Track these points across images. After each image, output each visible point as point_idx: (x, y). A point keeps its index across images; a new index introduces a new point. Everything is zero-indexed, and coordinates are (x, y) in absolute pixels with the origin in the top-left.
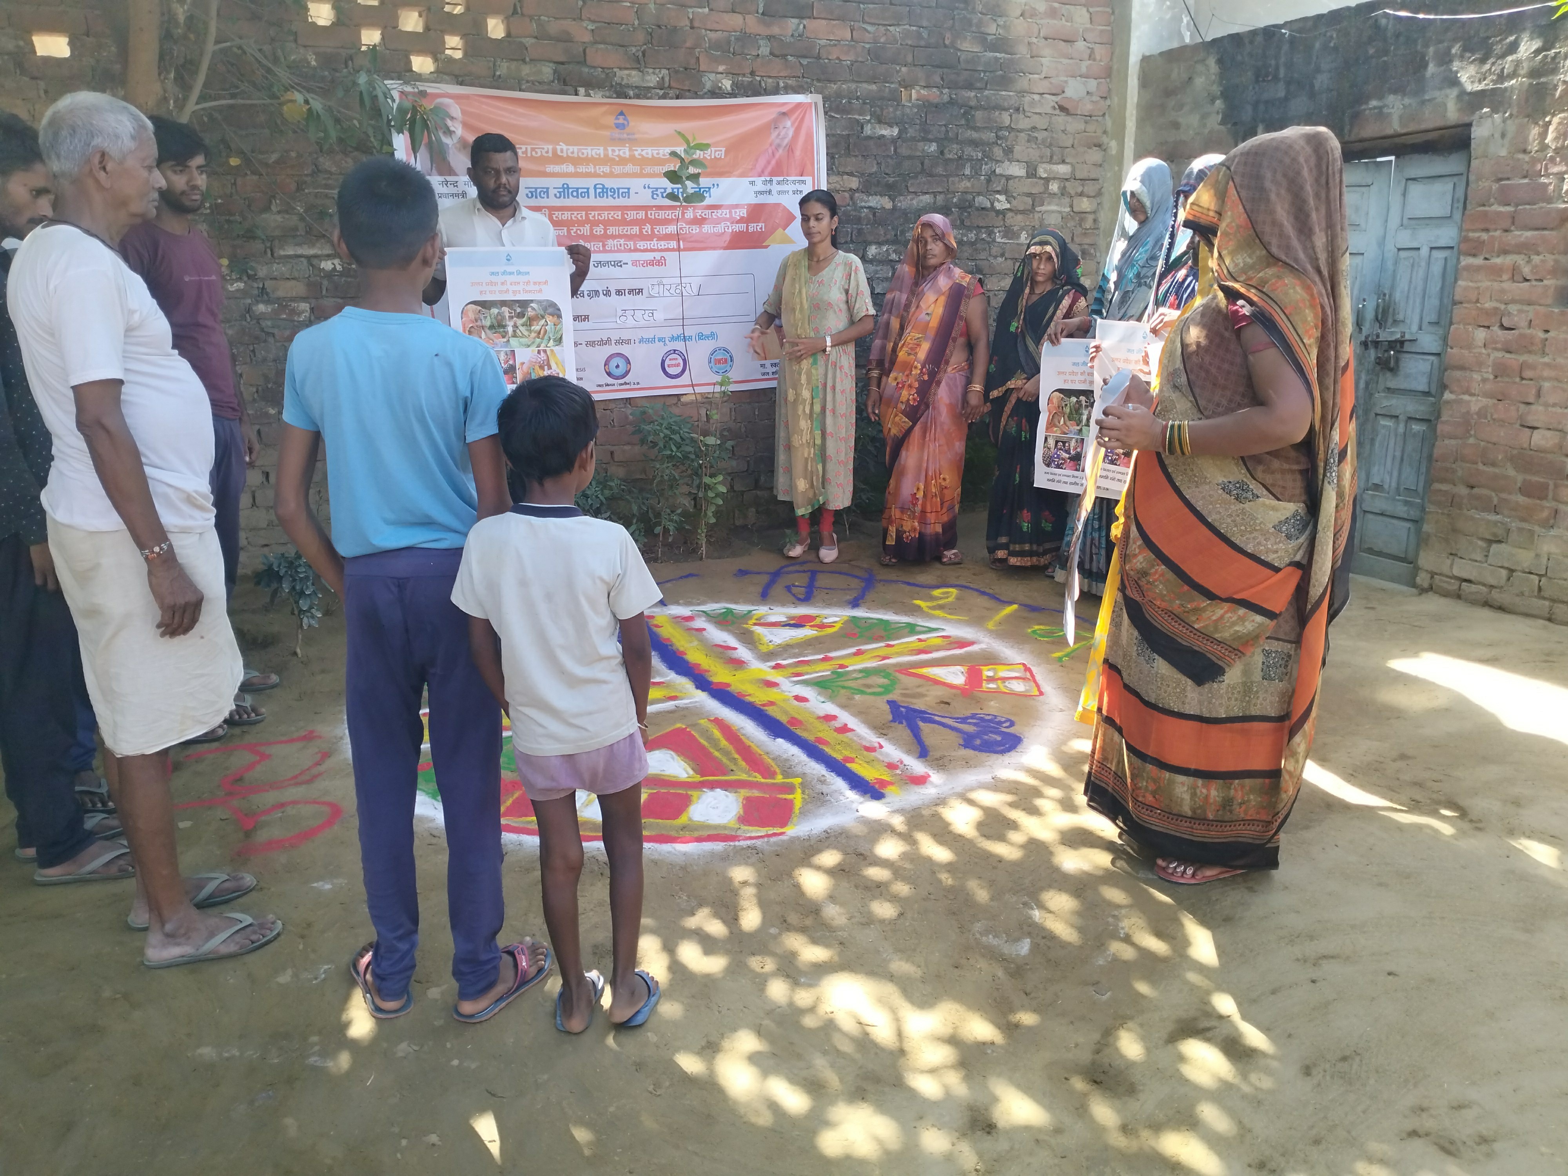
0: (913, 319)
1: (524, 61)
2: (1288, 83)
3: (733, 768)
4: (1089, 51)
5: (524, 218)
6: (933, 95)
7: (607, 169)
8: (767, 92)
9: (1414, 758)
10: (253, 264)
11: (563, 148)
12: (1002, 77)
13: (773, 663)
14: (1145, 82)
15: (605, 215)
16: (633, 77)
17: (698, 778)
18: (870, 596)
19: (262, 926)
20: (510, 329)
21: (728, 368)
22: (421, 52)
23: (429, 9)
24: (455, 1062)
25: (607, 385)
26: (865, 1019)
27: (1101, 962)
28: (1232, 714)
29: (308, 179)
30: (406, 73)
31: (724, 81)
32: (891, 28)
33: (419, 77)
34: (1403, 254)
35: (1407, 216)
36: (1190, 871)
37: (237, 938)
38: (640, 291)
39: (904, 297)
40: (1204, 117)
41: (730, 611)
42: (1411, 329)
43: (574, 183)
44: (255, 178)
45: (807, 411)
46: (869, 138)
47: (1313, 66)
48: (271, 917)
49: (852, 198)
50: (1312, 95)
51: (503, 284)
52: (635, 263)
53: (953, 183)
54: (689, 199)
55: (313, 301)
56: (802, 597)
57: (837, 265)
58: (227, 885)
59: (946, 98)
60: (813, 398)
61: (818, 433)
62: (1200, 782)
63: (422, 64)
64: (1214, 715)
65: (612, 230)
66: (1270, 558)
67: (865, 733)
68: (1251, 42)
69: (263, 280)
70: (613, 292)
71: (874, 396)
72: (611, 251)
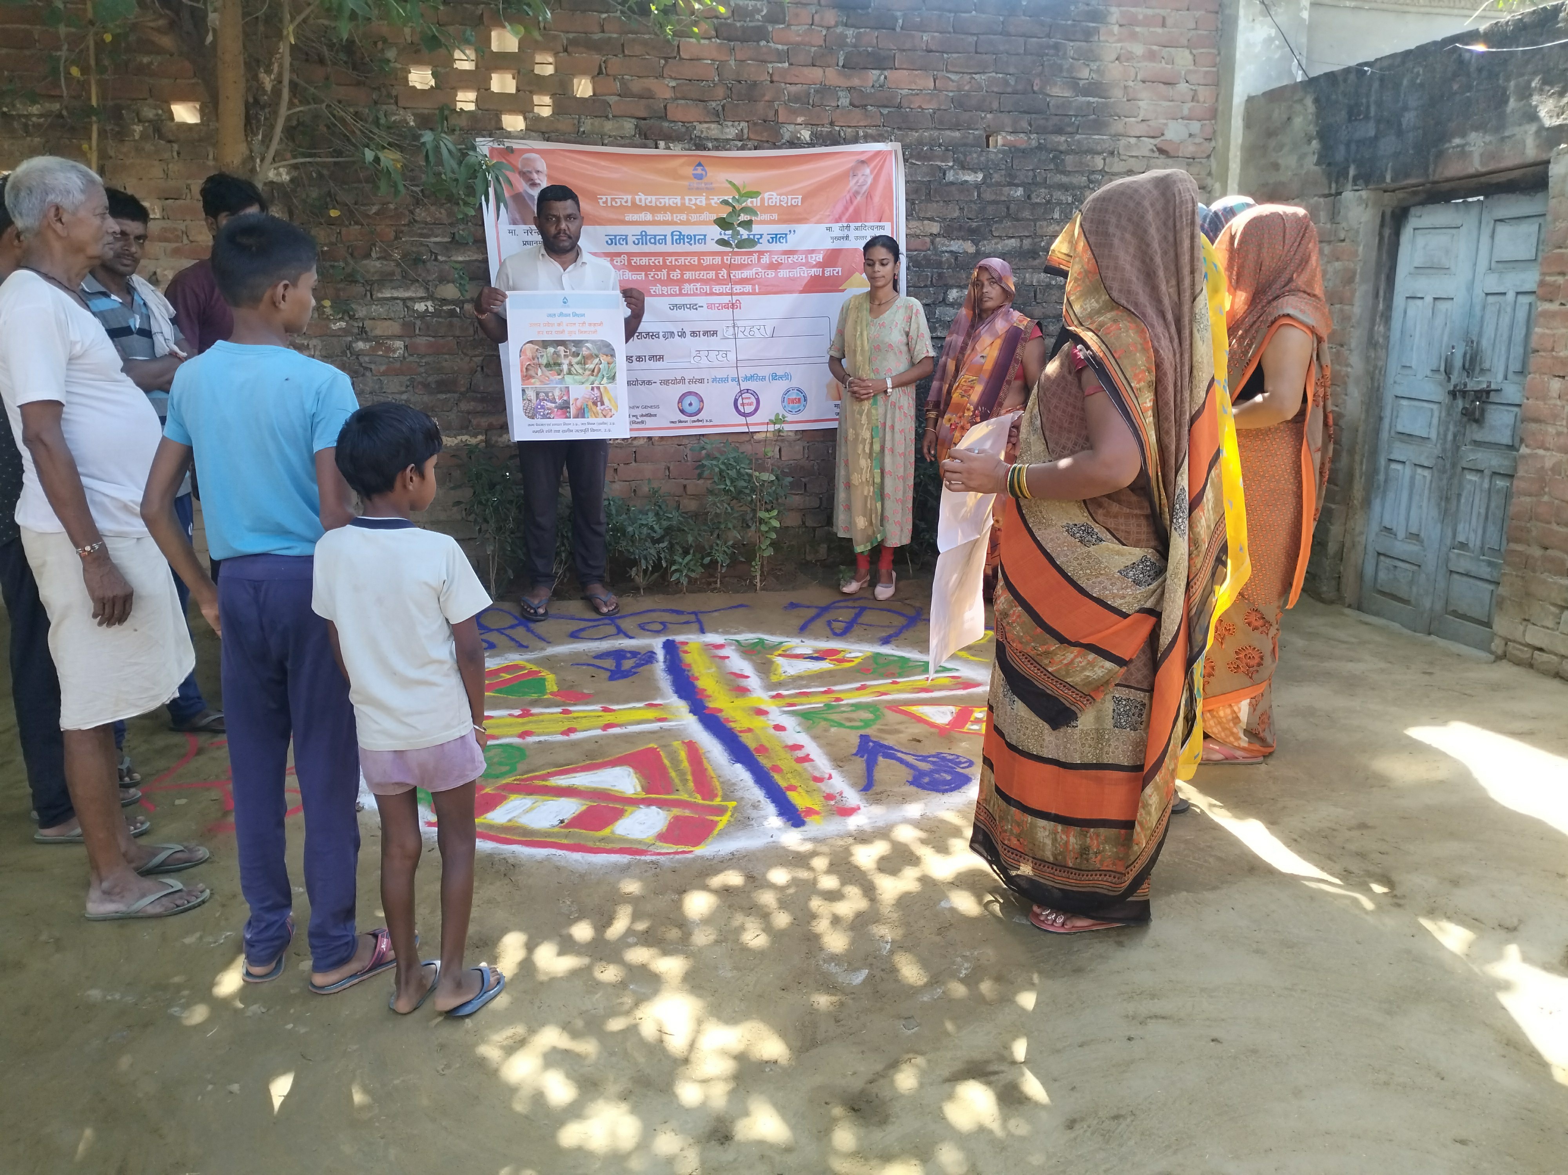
0: (968, 362)
1: (607, 117)
2: (1378, 121)
3: (680, 788)
4: (1192, 93)
5: (584, 263)
6: (1020, 139)
7: (684, 217)
8: (846, 141)
9: (1373, 828)
10: (353, 306)
11: (642, 198)
12: (1095, 121)
13: (774, 693)
14: (1249, 122)
15: (682, 260)
16: (714, 130)
17: (643, 795)
18: (906, 634)
19: (189, 893)
20: (565, 367)
21: (802, 408)
22: (513, 111)
23: (519, 73)
24: (290, 1026)
25: (680, 422)
26: (666, 1029)
27: (925, 999)
28: (1086, 761)
29: (405, 229)
30: (496, 131)
31: (802, 132)
32: (977, 77)
33: (509, 135)
34: (1491, 299)
35: (1495, 259)
36: (1060, 920)
37: (164, 900)
38: (715, 333)
39: (961, 339)
40: (1302, 157)
41: (761, 641)
42: (1496, 379)
43: (651, 230)
44: (357, 227)
45: (867, 451)
46: (952, 183)
47: (1400, 104)
48: (201, 886)
49: (932, 242)
50: (1400, 133)
51: (559, 325)
52: (710, 306)
53: (1041, 227)
54: (741, 244)
55: (407, 339)
56: (838, 631)
57: (899, 308)
58: (179, 855)
59: (1034, 143)
60: (872, 438)
61: (877, 471)
62: (1060, 828)
63: (514, 122)
64: (1069, 760)
65: (688, 275)
66: (1116, 603)
67: (822, 763)
68: (1345, 81)
69: (363, 320)
70: (688, 334)
71: (930, 436)
72: (687, 295)
